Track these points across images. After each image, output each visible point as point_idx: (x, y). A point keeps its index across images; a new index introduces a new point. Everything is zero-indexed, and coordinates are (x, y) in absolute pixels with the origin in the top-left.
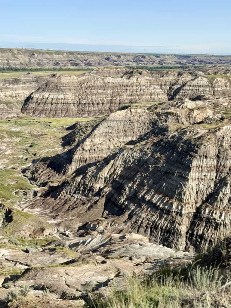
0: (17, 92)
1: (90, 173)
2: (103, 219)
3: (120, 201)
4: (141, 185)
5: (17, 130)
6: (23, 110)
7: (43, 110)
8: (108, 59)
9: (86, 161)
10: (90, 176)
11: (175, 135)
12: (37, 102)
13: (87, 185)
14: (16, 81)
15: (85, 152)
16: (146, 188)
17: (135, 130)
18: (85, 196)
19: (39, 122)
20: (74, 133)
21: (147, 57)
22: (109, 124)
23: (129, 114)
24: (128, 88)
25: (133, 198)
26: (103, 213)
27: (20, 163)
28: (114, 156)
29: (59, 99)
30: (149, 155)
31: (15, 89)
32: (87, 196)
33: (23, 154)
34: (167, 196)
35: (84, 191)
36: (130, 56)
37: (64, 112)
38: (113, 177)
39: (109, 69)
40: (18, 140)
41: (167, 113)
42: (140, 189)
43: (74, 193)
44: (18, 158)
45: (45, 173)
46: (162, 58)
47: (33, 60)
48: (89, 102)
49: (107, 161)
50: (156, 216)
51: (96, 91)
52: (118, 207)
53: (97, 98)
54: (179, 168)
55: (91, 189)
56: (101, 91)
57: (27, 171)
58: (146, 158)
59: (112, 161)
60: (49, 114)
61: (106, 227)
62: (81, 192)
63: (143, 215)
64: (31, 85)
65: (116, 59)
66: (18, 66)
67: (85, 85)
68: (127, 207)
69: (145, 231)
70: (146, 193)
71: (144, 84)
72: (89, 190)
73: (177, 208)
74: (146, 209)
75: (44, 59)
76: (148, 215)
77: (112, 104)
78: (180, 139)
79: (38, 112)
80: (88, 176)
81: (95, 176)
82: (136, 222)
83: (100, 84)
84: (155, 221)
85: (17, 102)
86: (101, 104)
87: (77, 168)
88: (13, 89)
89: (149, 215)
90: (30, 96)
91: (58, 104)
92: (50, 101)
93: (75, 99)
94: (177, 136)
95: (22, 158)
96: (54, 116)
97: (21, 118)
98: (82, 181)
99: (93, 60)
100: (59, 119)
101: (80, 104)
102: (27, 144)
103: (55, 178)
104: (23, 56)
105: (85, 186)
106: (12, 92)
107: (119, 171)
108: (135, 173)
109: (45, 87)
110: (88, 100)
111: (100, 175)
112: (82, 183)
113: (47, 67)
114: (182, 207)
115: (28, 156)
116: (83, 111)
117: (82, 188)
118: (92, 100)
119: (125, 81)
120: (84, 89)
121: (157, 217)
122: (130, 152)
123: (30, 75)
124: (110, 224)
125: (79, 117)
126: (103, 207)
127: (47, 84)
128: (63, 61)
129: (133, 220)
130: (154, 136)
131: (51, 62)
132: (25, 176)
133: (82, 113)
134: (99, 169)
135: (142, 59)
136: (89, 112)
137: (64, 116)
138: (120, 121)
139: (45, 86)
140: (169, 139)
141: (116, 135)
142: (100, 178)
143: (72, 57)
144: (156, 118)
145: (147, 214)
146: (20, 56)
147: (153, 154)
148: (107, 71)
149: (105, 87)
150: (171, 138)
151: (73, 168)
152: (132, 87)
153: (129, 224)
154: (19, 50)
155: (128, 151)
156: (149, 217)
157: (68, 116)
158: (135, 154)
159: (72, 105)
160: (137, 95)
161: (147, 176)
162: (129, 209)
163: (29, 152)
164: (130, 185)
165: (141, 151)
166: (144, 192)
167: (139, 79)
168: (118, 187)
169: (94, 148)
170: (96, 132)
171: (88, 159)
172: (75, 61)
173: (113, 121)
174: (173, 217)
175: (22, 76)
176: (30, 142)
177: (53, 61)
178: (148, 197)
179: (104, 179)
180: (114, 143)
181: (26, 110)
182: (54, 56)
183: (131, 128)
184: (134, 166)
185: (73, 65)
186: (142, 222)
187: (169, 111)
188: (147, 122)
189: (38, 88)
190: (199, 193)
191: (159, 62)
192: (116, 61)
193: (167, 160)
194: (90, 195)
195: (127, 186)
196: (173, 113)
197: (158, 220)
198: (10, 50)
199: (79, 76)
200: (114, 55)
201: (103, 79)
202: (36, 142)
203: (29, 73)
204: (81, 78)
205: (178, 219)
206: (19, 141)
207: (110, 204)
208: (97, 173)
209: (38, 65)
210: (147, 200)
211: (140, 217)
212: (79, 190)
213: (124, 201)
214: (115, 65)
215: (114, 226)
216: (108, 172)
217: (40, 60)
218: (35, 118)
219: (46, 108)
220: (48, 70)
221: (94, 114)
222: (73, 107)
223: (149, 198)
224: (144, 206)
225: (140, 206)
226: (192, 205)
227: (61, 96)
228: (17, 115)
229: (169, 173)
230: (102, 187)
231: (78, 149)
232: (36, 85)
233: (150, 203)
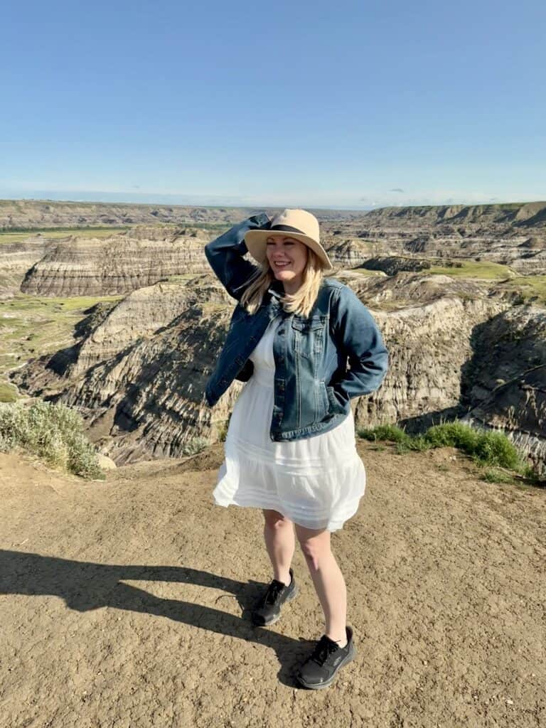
0: (15, 262)
1: (96, 376)
2: (110, 437)
3: (134, 412)
4: (162, 388)
5: (12, 317)
6: (24, 288)
7: (52, 286)
8: (155, 214)
9: (98, 357)
10: (96, 380)
11: (207, 320)
12: (43, 276)
13: (91, 392)
14: (18, 246)
15: (96, 346)
16: (168, 391)
17: (167, 313)
18: (88, 407)
19: (46, 304)
20: (91, 318)
21: (208, 211)
22: (130, 306)
23: (159, 292)
24: (173, 255)
25: (151, 407)
26: (111, 430)
27: (8, 364)
28: (128, 351)
29: (75, 271)
30: (174, 348)
31: (11, 258)
32: (92, 408)
33: (16, 351)
34: (193, 401)
35: (87, 401)
36: (185, 209)
37: (83, 289)
38: (127, 379)
39: (153, 228)
40: (11, 330)
41: (209, 289)
42: (161, 394)
43: (75, 404)
44: (7, 357)
45: (41, 377)
46: (228, 213)
47: (47, 216)
48: (118, 274)
49: (119, 357)
50: (177, 429)
51: (129, 259)
52: (132, 420)
53: (130, 269)
54: (208, 363)
55: (97, 398)
56: (136, 259)
57: (16, 375)
58: (171, 351)
59: (126, 358)
60: (61, 292)
61: (113, 448)
62: (83, 402)
63: (162, 429)
64: (35, 252)
65: (166, 213)
66: (26, 225)
67: (113, 251)
68: (143, 420)
69: (164, 450)
70: (167, 399)
71: (194, 248)
72: (95, 399)
73: (205, 416)
74: (166, 420)
75: (63, 214)
76: (168, 428)
77: (151, 277)
78: (212, 324)
79: (45, 290)
80: (93, 379)
81: (103, 379)
82: (152, 439)
83: (133, 250)
84: (177, 435)
85: (14, 277)
86: (136, 277)
87: (86, 368)
88: (8, 259)
89: (170, 428)
90: (33, 268)
91: (73, 277)
92: (61, 273)
93: (98, 271)
94: (209, 320)
95: (13, 357)
96: (68, 294)
97: (20, 299)
98: (85, 386)
99: (134, 215)
100: (75, 299)
101: (105, 277)
102: (24, 336)
103: (55, 383)
104: (33, 211)
105: (89, 394)
106: (7, 262)
107: (136, 370)
108: (156, 372)
109: (55, 253)
110: (117, 271)
111: (109, 377)
112: (85, 390)
113: (67, 225)
114: (210, 415)
115: (21, 354)
116: (110, 286)
117: (84, 397)
118: (122, 272)
119: (168, 244)
120: (110, 256)
121: (180, 429)
122: (150, 344)
123: (40, 237)
124: (117, 444)
125: (105, 295)
126: (113, 421)
127: (56, 251)
128: (91, 216)
129: (149, 436)
130: (185, 322)
131: (74, 218)
132: (13, 382)
133: (109, 289)
134: (109, 370)
135: (203, 214)
136: (119, 288)
137: (84, 295)
138: (145, 302)
139: (53, 253)
140: (200, 325)
141: (140, 320)
142: (109, 381)
143: (104, 211)
144: (196, 296)
145: (166, 427)
146: (28, 210)
147: (179, 346)
148: (150, 230)
149: (140, 253)
150: (202, 324)
151: (79, 368)
152: (179, 252)
153: (143, 442)
154: (26, 202)
155: (148, 343)
156: (169, 431)
157: (89, 295)
158: (156, 347)
159: (94, 278)
160: (186, 264)
161: (170, 375)
162: (145, 422)
163: (25, 348)
164: (147, 389)
165: (165, 342)
166: (165, 398)
167: (188, 242)
168: (133, 394)
169: (109, 340)
170: (111, 317)
171: (101, 356)
172: (109, 217)
173: (136, 302)
174: (199, 429)
175: (28, 239)
176: (29, 333)
177: (76, 216)
178: (169, 404)
179: (115, 383)
180: (139, 332)
181: (28, 287)
182: (79, 209)
183: (161, 310)
184: (154, 363)
185: (105, 222)
186: (160, 439)
187: (212, 286)
188: (184, 301)
189: (44, 256)
190: (232, 395)
191: (225, 218)
192: (166, 217)
193: (196, 355)
194: (96, 405)
195: (144, 391)
196: (216, 289)
197: (181, 434)
198: (14, 202)
199: (103, 238)
200: (164, 208)
201: (137, 243)
202: (36, 334)
203: (39, 235)
204: (106, 242)
205: (206, 430)
206: (14, 333)
207: (122, 415)
208: (106, 375)
209: (55, 222)
210: (168, 408)
211: (158, 431)
212: (81, 399)
213: (140, 411)
214: (166, 222)
215: (124, 446)
216: (121, 373)
217: (58, 216)
218: (41, 298)
219: (56, 283)
220: (70, 229)
221: (126, 290)
222: (96, 282)
223: (171, 406)
224: (164, 416)
225: (159, 416)
226: (224, 411)
227: (78, 267)
228: (15, 294)
229: (197, 371)
230: (113, 393)
231: (86, 342)
232: (42, 252)
233: (171, 412)
